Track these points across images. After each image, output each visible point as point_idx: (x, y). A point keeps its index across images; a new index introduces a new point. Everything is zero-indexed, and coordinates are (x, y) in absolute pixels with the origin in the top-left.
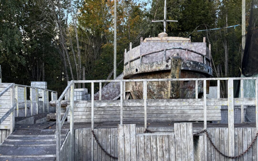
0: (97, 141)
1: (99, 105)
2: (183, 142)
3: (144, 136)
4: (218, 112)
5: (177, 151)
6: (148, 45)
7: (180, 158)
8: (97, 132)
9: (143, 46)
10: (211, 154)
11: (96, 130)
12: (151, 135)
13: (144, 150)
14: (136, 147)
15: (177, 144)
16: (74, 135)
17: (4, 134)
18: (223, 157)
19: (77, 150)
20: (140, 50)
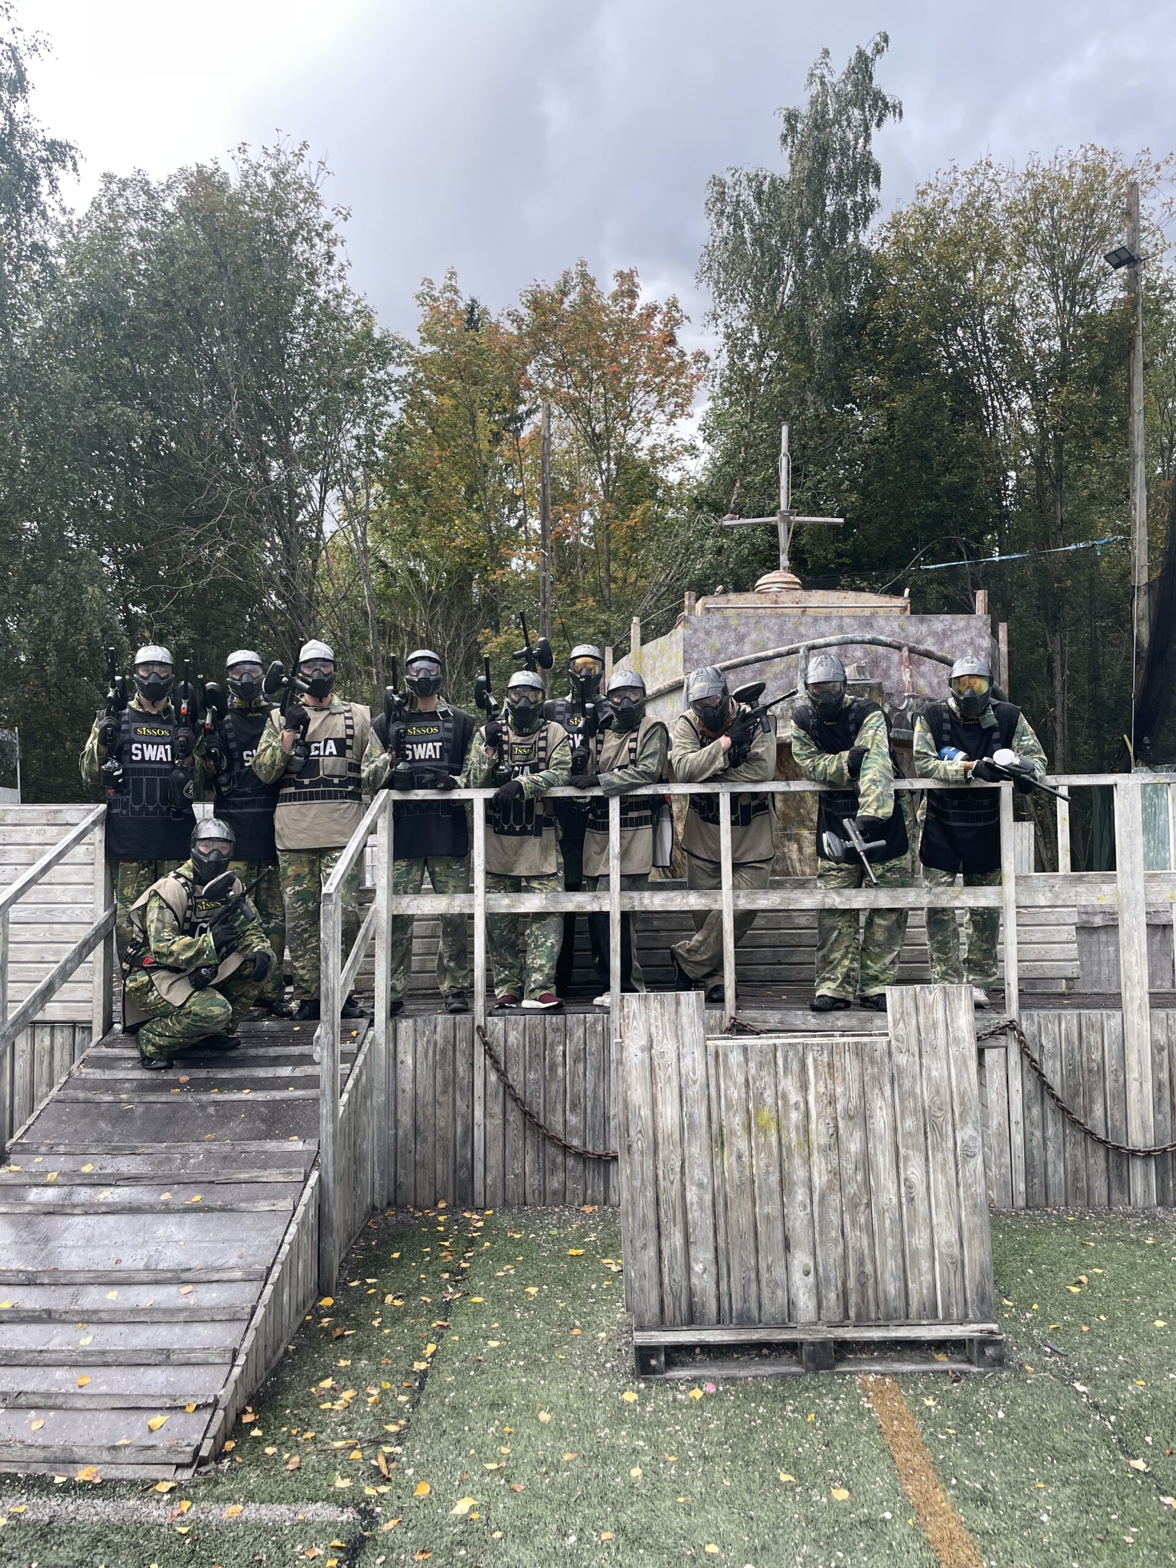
0: (502, 1074)
1: (509, 906)
2: (929, 1078)
3: (745, 1049)
4: (1064, 937)
5: (903, 1118)
6: (719, 628)
7: (917, 1154)
8: (502, 1032)
9: (695, 631)
10: (1044, 1138)
11: (497, 1024)
12: (778, 1041)
13: (744, 1115)
14: (705, 1102)
15: (900, 1086)
16: (391, 1046)
17: (63, 1045)
18: (1101, 1153)
19: (406, 1119)
20: (685, 652)
